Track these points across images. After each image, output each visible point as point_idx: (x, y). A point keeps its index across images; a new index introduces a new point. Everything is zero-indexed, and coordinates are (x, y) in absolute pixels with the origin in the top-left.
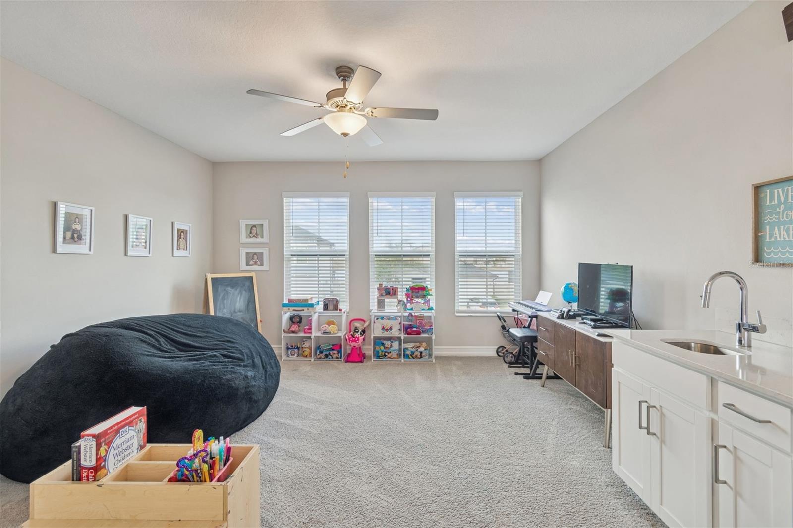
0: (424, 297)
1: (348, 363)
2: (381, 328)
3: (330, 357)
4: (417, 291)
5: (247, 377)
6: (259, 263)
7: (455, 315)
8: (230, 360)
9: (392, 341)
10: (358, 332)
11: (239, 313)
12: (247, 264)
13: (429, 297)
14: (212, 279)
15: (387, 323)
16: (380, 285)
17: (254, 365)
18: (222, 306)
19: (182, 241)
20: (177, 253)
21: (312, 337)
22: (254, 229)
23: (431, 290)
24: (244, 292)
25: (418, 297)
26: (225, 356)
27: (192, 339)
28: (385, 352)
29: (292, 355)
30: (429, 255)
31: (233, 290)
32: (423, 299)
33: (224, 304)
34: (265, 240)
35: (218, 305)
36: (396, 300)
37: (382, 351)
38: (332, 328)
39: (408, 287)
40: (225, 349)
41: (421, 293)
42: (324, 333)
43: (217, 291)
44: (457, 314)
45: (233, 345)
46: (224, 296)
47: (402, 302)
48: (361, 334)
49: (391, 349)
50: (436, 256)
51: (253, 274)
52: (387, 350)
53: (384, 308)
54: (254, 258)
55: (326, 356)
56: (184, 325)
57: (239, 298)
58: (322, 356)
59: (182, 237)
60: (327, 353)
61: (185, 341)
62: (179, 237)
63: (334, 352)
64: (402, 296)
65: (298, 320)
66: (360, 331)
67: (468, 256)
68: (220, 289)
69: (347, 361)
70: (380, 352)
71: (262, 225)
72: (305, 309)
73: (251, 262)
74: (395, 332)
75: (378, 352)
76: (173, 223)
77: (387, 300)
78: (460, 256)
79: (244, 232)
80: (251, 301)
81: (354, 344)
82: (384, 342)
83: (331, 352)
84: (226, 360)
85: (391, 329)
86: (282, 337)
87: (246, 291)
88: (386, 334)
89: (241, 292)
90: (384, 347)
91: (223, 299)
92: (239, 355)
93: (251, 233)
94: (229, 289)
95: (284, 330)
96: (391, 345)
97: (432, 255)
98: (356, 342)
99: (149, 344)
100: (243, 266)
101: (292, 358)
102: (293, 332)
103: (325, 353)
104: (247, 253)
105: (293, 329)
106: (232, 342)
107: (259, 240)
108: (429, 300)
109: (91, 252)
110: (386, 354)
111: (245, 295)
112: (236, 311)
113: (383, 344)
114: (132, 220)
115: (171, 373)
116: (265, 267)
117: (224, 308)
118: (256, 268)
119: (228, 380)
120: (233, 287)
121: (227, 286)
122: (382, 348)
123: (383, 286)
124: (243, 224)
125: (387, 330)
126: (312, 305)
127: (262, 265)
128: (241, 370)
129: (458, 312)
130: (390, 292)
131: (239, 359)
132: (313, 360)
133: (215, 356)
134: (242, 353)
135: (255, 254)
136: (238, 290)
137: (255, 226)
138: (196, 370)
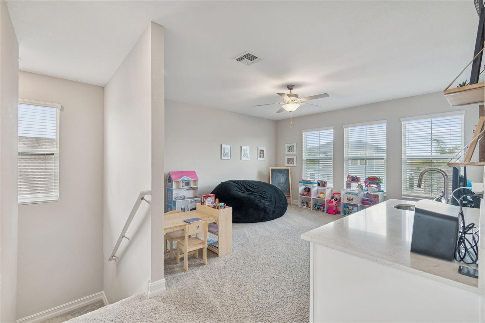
0: (377, 184)
1: (328, 214)
2: (346, 198)
3: (319, 209)
4: (373, 180)
5: (265, 204)
6: (292, 163)
7: (402, 198)
8: (261, 197)
9: (353, 206)
10: (333, 199)
11: (282, 184)
12: (288, 163)
13: (381, 184)
14: (271, 169)
15: (351, 196)
16: (349, 175)
17: (270, 201)
18: (275, 181)
19: (262, 154)
20: (259, 159)
21: (312, 198)
22: (291, 148)
23: (382, 180)
24: (284, 175)
25: (373, 184)
26: (260, 196)
27: (252, 189)
28: (349, 212)
29: (304, 206)
30: (383, 159)
31: (280, 174)
32: (377, 185)
33: (275, 180)
34: (295, 152)
35: (273, 179)
36: (357, 184)
37: (347, 211)
38: (321, 196)
39: (367, 177)
40: (261, 193)
41: (375, 181)
42: (318, 197)
43: (273, 173)
44: (403, 197)
45: (265, 193)
46: (276, 176)
47: (360, 186)
48: (335, 200)
49: (353, 211)
50: (387, 159)
51: (289, 168)
52: (351, 211)
53: (350, 188)
54: (290, 161)
55: (318, 208)
56: (252, 184)
57: (282, 178)
58: (316, 208)
59: (262, 152)
60: (318, 207)
61: (250, 189)
62: (261, 153)
63: (322, 207)
64: (362, 182)
65: (308, 190)
66: (334, 198)
67: (413, 159)
68: (274, 173)
69: (327, 213)
70: (346, 211)
71: (294, 146)
72: (309, 185)
73: (290, 163)
74: (355, 202)
75: (345, 211)
76: (258, 148)
77: (351, 184)
78: (407, 159)
79: (287, 149)
80: (287, 179)
81: (330, 205)
82: (349, 206)
83: (320, 207)
84: (259, 197)
85: (352, 200)
86: (299, 197)
87: (285, 175)
88: (350, 202)
89: (283, 176)
90: (349, 209)
91: (275, 177)
92: (266, 197)
93: (289, 149)
94: (278, 173)
95: (300, 194)
96: (353, 209)
97: (385, 159)
98: (331, 203)
99: (238, 188)
100: (287, 165)
101: (303, 207)
102: (304, 195)
103: (317, 207)
104: (288, 159)
105: (304, 194)
106: (265, 192)
107: (293, 153)
108: (381, 186)
109: (231, 159)
110: (349, 213)
111: (285, 176)
112: (281, 183)
113: (348, 207)
114: (243, 148)
115: (239, 196)
116: (295, 165)
117: (276, 181)
118: (291, 165)
119: (257, 203)
120: (280, 173)
121: (277, 172)
122: (347, 209)
123: (351, 176)
124: (287, 145)
125: (350, 200)
126: (312, 183)
127: (294, 164)
128: (264, 201)
129: (403, 196)
130: (355, 179)
131: (265, 198)
132: (312, 209)
133: (256, 195)
134: (267, 196)
135: (291, 159)
136: (282, 175)
137: (291, 147)
138: (247, 197)
